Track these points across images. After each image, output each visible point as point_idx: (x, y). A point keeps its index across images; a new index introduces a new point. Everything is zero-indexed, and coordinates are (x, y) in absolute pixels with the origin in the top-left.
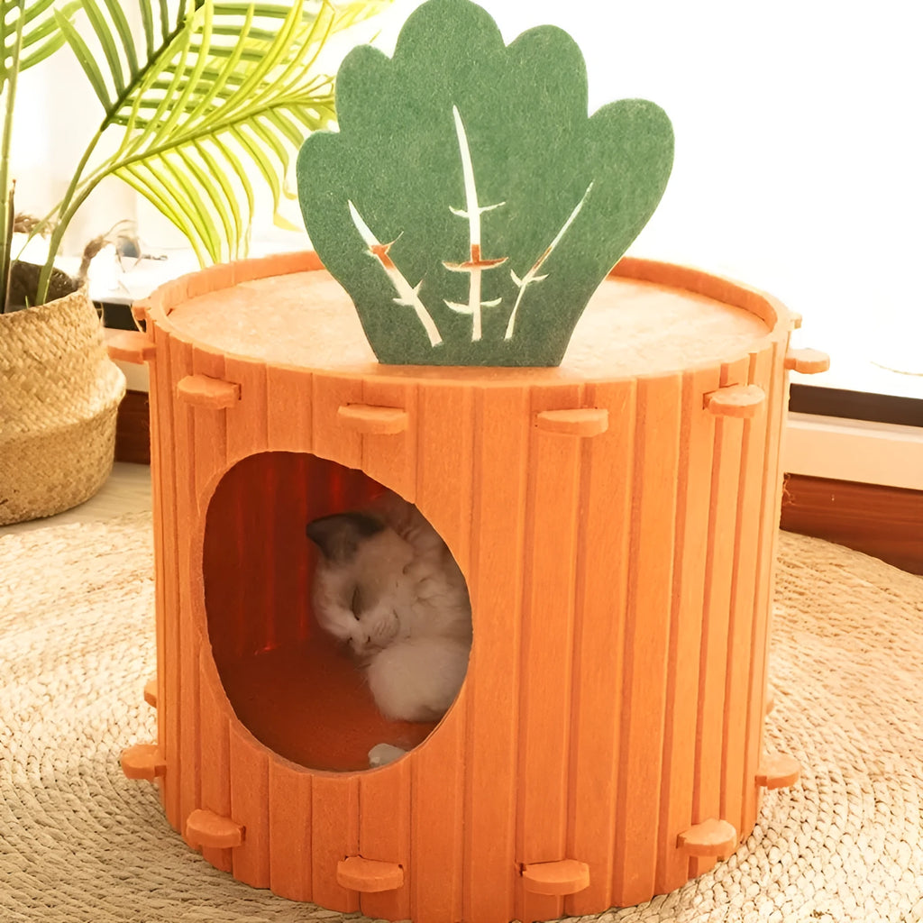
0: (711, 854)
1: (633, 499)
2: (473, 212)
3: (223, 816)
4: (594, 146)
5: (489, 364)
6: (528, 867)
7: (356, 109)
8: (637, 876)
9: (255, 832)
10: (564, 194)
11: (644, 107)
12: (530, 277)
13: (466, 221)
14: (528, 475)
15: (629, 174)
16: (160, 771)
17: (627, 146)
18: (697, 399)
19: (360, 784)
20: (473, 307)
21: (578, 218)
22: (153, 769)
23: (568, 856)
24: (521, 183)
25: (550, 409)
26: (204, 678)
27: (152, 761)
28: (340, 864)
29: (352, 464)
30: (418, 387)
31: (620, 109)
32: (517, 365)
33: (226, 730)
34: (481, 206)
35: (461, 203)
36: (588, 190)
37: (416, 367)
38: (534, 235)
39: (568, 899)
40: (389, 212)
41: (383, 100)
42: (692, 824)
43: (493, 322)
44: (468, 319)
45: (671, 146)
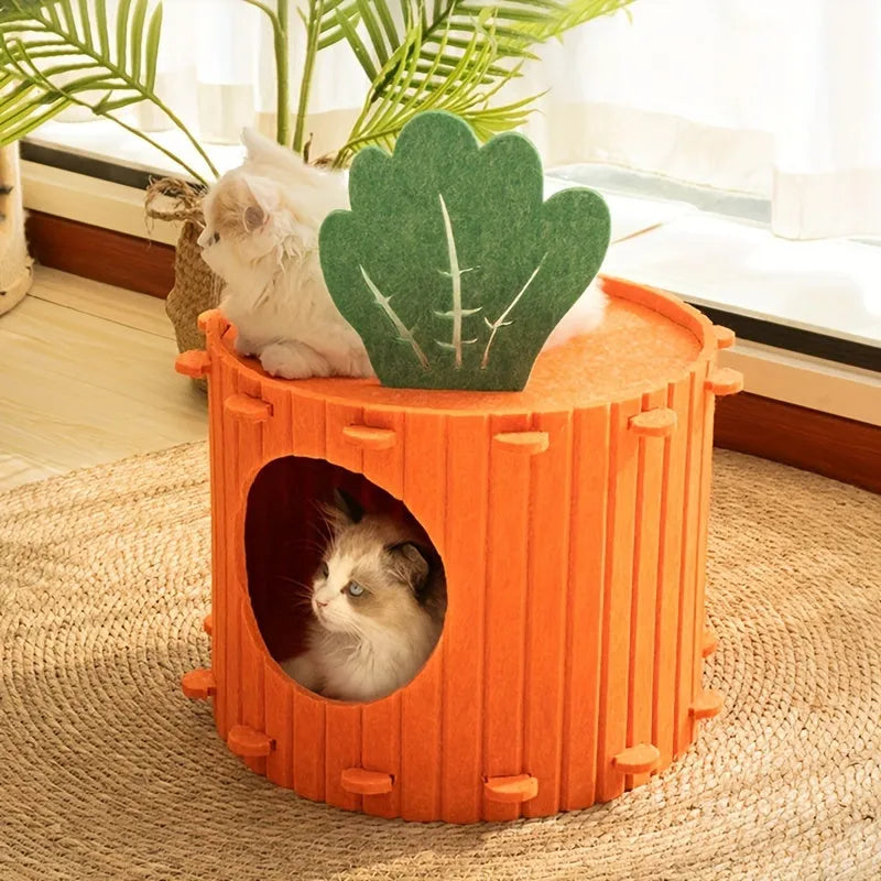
0: (646, 770)
1: (572, 498)
2: (455, 273)
3: (257, 731)
4: (548, 224)
5: (467, 389)
6: (490, 780)
7: (364, 195)
8: (579, 787)
9: (282, 745)
10: (525, 260)
11: (586, 196)
12: (499, 323)
13: (450, 280)
14: (489, 481)
15: (575, 247)
16: (211, 691)
17: (573, 224)
18: (623, 423)
19: (361, 712)
20: (456, 344)
21: (535, 278)
22: (206, 690)
23: (524, 771)
24: (491, 252)
25: (503, 432)
26: (245, 622)
27: (206, 683)
28: (344, 772)
29: (355, 469)
30: (404, 414)
31: (567, 197)
32: (489, 390)
33: (261, 665)
34: (461, 269)
35: (447, 267)
36: (544, 257)
37: (411, 390)
38: (503, 290)
39: (523, 805)
40: (390, 272)
41: (385, 189)
42: (627, 747)
43: (471, 356)
44: (451, 353)
45: (608, 225)
